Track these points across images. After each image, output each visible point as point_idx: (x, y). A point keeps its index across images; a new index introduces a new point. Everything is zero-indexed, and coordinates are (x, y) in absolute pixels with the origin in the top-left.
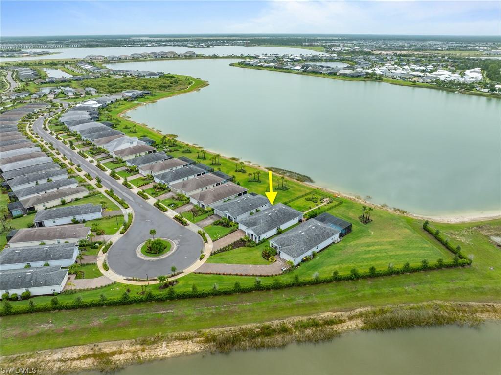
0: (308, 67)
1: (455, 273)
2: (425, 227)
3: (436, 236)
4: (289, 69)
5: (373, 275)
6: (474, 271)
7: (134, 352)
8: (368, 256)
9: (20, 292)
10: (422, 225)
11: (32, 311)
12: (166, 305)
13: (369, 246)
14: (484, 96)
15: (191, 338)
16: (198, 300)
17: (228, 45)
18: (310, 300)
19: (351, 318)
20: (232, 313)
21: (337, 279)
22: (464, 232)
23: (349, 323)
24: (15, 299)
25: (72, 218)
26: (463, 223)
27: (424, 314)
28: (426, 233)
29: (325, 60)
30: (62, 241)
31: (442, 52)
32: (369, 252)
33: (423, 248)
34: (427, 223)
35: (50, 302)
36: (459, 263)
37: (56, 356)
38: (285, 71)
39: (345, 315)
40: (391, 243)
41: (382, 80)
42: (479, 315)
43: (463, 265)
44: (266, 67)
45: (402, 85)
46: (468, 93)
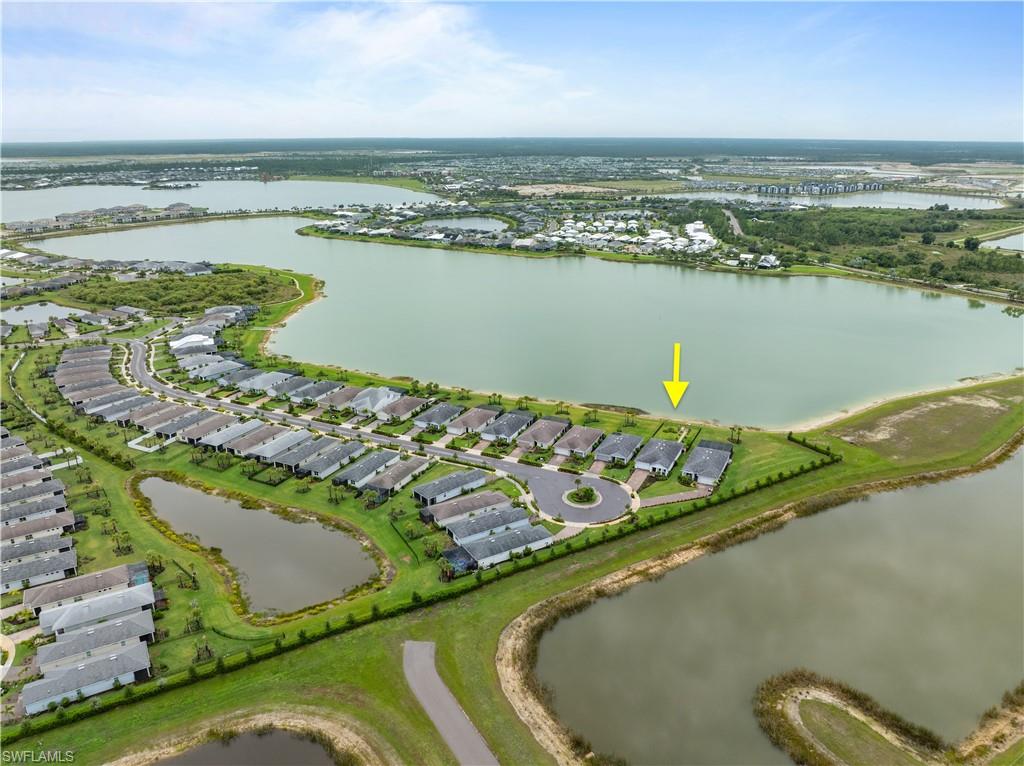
0: (455, 236)
1: (834, 468)
2: (790, 438)
3: (803, 444)
4: (421, 240)
5: (782, 479)
6: (845, 464)
7: (661, 565)
8: (761, 469)
9: (520, 550)
10: (786, 437)
11: (537, 564)
12: (651, 531)
13: (757, 461)
14: (734, 272)
15: (690, 548)
16: (673, 523)
17: (222, 179)
18: (749, 506)
19: (786, 512)
20: (704, 526)
21: (759, 488)
22: (820, 437)
23: (786, 515)
24: (518, 557)
25: (460, 488)
26: (812, 430)
27: (832, 498)
28: (792, 443)
29: (456, 213)
30: (489, 509)
31: (615, 183)
32: (761, 466)
33: (799, 455)
34: (791, 433)
35: (564, 548)
36: (835, 461)
37: (608, 581)
38: (418, 243)
39: (781, 511)
40: (772, 456)
41: (585, 253)
42: (864, 493)
43: (837, 461)
44: (374, 236)
45: (619, 261)
46: (713, 268)
